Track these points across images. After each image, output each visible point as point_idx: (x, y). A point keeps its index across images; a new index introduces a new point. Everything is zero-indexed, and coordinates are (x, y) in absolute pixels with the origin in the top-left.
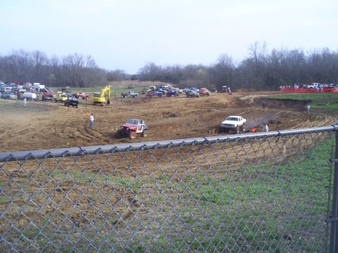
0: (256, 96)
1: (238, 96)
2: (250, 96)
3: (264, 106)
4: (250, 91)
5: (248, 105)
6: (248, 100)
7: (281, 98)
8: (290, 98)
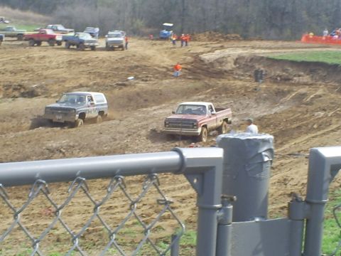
0: (240, 52)
1: (200, 50)
2: (227, 52)
3: (258, 76)
4: (227, 39)
5: (221, 74)
6: (220, 61)
7: (299, 59)
8: (321, 59)
